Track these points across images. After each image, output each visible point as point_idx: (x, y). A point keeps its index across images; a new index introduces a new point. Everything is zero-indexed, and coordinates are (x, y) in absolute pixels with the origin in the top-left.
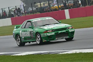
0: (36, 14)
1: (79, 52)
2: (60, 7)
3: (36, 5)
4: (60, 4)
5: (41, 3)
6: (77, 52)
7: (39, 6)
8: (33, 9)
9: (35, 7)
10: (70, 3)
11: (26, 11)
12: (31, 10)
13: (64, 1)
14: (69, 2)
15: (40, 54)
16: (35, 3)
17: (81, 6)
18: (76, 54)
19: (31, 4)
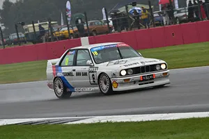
0: (26, 45)
1: (105, 121)
2: (71, 31)
3: (25, 27)
4: (72, 27)
5: (35, 25)
6: (102, 121)
7: (31, 30)
8: (20, 36)
9: (23, 32)
10: (91, 24)
11: (5, 40)
12: (16, 37)
13: (80, 21)
14: (89, 22)
15: (31, 123)
16: (23, 24)
17: (113, 30)
18: (99, 124)
19: (16, 26)
